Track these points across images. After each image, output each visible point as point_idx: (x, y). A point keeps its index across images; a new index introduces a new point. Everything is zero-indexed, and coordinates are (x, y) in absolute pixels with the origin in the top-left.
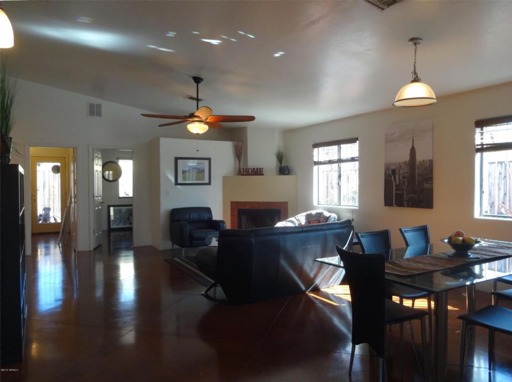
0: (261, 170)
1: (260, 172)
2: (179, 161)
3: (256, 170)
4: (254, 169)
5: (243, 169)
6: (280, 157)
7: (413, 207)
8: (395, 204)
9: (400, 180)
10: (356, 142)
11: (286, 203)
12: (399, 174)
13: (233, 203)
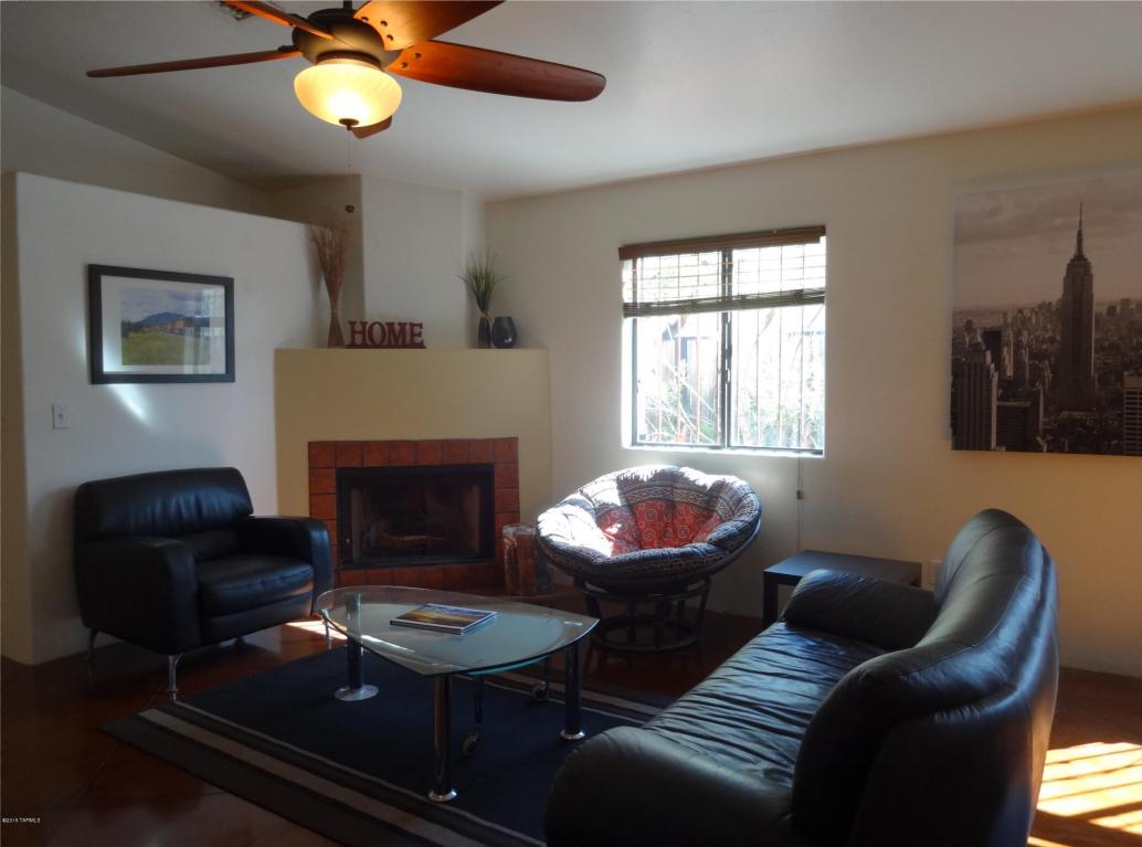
0: (417, 330)
1: (413, 335)
2: (107, 282)
3: (397, 328)
4: (391, 325)
5: (352, 324)
6: (482, 289)
7: (1074, 450)
8: (999, 443)
9: (1018, 364)
10: (816, 240)
11: (511, 443)
12: (1018, 346)
13: (317, 450)
